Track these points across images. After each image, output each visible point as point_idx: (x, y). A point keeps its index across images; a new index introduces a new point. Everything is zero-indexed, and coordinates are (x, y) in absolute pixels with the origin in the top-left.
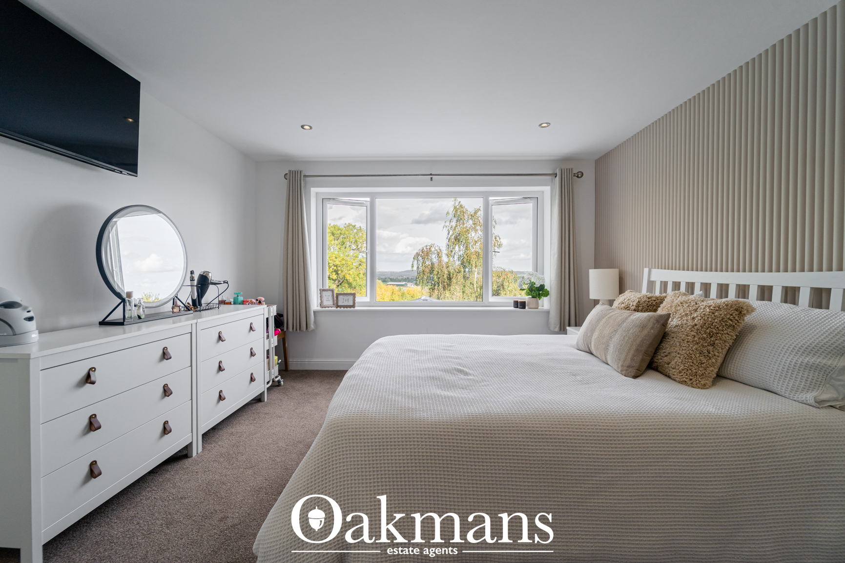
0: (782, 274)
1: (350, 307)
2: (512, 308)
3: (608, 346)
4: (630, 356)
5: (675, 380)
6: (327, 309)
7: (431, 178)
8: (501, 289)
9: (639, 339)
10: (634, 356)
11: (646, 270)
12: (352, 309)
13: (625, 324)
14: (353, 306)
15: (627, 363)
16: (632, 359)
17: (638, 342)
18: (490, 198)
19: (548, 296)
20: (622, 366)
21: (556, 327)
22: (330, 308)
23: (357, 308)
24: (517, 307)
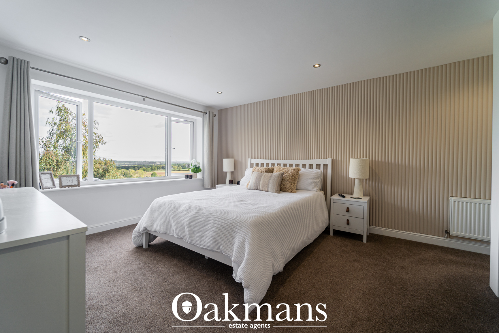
0: (289, 160)
1: (75, 186)
2: (184, 179)
3: (268, 185)
4: (277, 187)
5: (289, 192)
6: (48, 190)
7: (144, 99)
8: (107, 172)
9: (278, 181)
10: (278, 187)
11: (249, 159)
12: (77, 187)
13: (272, 177)
14: (78, 185)
15: (276, 189)
16: (278, 188)
17: (278, 182)
18: (172, 118)
19: (201, 172)
20: (275, 191)
21: (209, 186)
22: (51, 189)
23: (81, 187)
24: (188, 178)
